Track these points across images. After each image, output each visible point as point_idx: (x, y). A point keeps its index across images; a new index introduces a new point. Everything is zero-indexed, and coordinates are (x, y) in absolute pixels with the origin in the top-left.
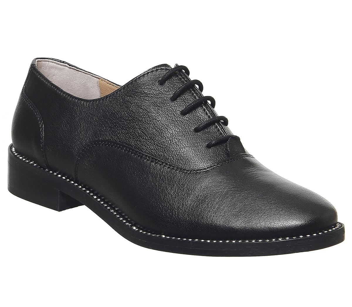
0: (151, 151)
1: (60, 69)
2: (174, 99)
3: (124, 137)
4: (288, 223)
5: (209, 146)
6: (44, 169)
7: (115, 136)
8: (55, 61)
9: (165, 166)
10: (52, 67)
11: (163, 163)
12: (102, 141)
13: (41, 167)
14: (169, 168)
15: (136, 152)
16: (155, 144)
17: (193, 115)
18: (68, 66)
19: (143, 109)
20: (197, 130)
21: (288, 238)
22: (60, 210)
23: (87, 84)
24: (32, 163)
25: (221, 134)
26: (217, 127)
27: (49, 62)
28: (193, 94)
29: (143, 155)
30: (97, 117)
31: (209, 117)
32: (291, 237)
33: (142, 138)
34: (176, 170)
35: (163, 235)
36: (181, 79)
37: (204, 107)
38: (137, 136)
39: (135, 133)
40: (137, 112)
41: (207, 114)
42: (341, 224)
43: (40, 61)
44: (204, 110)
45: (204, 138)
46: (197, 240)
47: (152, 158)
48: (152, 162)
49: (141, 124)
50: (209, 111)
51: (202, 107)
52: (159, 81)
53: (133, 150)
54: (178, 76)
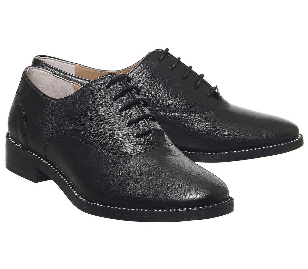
0: (95, 139)
1: (47, 75)
2: (115, 99)
3: (77, 127)
4: (186, 198)
5: (137, 136)
6: (27, 150)
7: (71, 126)
8: (43, 69)
9: (103, 151)
10: (42, 74)
11: (102, 148)
12: (63, 130)
13: (24, 149)
14: (106, 152)
15: (85, 139)
16: (98, 134)
17: (128, 112)
18: (52, 73)
19: (92, 107)
20: (129, 124)
21: (185, 209)
22: (36, 182)
23: (66, 88)
24: (19, 145)
25: (148, 127)
26: (145, 122)
27: (39, 69)
28: (129, 97)
29: (89, 141)
30: (61, 112)
31: (140, 114)
32: (188, 208)
33: (89, 128)
34: (111, 154)
35: (98, 203)
36: (122, 84)
37: (136, 106)
38: (86, 127)
39: (85, 125)
40: (87, 109)
41: (138, 111)
42: (232, 199)
43: (32, 69)
44: (137, 109)
45: (134, 130)
46: (121, 208)
47: (95, 144)
48: (95, 147)
49: (89, 118)
50: (140, 109)
51: (135, 106)
52: (105, 86)
53: (83, 138)
54: (120, 82)
